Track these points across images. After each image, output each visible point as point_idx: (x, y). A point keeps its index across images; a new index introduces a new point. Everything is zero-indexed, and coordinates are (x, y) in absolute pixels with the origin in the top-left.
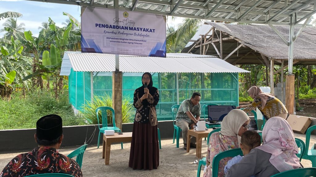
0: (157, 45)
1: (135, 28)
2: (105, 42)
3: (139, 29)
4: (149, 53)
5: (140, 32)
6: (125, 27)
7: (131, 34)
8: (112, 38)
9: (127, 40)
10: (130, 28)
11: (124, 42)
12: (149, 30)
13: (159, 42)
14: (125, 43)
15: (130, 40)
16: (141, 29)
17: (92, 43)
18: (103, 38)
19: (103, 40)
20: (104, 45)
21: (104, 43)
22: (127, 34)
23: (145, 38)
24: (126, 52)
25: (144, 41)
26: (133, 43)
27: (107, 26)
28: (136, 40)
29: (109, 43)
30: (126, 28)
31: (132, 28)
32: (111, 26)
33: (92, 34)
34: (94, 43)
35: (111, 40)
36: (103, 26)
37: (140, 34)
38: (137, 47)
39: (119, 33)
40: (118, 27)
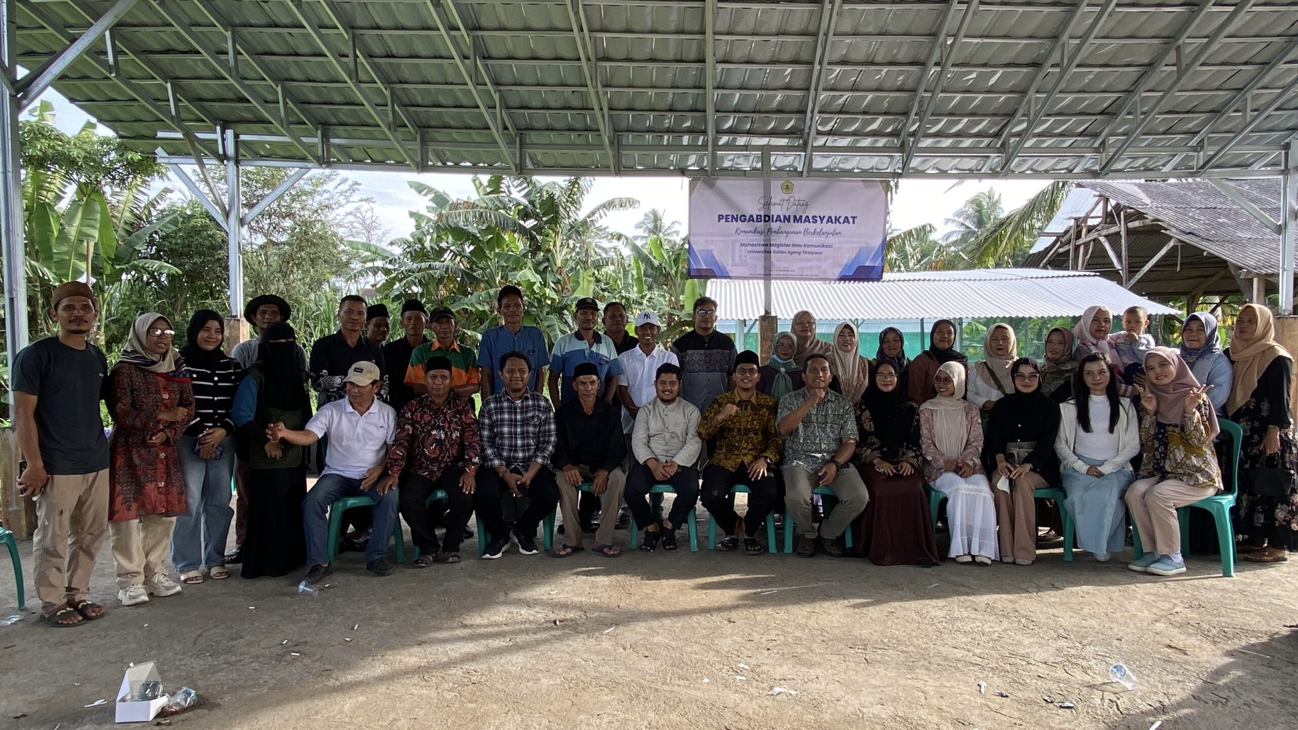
0: (859, 252)
1: (807, 217)
2: (737, 254)
3: (818, 219)
4: (837, 272)
5: (818, 226)
6: (785, 216)
7: (797, 233)
8: (753, 245)
9: (788, 245)
10: (795, 217)
11: (779, 252)
12: (841, 220)
13: (864, 245)
14: (783, 252)
15: (794, 245)
16: (822, 219)
17: (709, 256)
18: (733, 246)
19: (734, 250)
20: (733, 260)
21: (733, 256)
22: (787, 233)
23: (831, 240)
24: (782, 273)
25: (827, 246)
26: (799, 253)
27: (743, 218)
28: (809, 246)
29: (746, 256)
30: (787, 219)
31: (801, 217)
32: (751, 216)
33: (709, 238)
34: (713, 257)
35: (749, 248)
36: (735, 218)
37: (818, 230)
38: (808, 260)
39: (770, 230)
40: (767, 218)
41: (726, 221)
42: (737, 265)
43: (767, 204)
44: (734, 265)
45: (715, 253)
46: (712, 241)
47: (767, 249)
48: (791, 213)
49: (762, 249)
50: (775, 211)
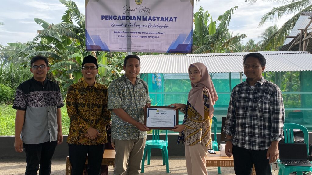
1: (150, 17)
3: (156, 18)
4: (167, 48)
5: (156, 22)
6: (138, 17)
8: (121, 33)
11: (135, 36)
12: (169, 19)
13: (182, 33)
14: (137, 37)
15: (143, 33)
16: (158, 19)
18: (110, 33)
19: (110, 35)
20: (111, 41)
21: (111, 38)
22: (140, 26)
23: (163, 30)
25: (161, 34)
26: (146, 37)
27: (115, 18)
28: (151, 33)
29: (117, 39)
32: (119, 17)
33: (97, 29)
34: (100, 39)
35: (119, 34)
36: (111, 18)
37: (156, 25)
38: (151, 41)
39: (129, 25)
40: (128, 18)
41: (106, 19)
42: (113, 43)
43: (128, 10)
44: (111, 43)
45: (100, 37)
46: (99, 30)
47: (129, 34)
48: (141, 15)
49: (126, 34)
50: (132, 14)
